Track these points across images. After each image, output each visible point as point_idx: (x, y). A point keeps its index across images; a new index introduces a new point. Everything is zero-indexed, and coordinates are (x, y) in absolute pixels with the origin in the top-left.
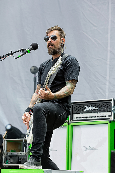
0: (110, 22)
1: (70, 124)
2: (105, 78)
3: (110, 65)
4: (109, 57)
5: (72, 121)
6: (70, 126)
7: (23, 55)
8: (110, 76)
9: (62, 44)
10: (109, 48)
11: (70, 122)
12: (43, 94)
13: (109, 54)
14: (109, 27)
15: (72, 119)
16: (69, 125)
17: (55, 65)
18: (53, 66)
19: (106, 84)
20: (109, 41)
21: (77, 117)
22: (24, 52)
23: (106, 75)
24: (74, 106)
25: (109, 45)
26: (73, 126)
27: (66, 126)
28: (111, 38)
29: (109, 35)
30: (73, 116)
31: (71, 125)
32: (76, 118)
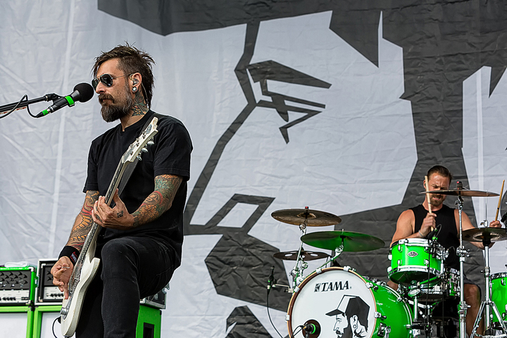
0: (63, 121)
1: (37, 309)
2: (47, 229)
3: (59, 204)
4: (57, 188)
5: (41, 301)
6: (36, 312)
7: (55, 109)
8: (57, 225)
9: (134, 89)
10: (58, 171)
11: (36, 304)
12: (104, 214)
13: (58, 181)
14: (62, 130)
15: (42, 298)
16: (33, 310)
17: (141, 140)
18: (136, 142)
19: (48, 241)
20: (59, 158)
21: (54, 293)
22: (58, 102)
23: (50, 223)
24: (46, 268)
25: (59, 165)
26: (42, 313)
27: (26, 312)
28: (64, 151)
29: (60, 145)
30: (45, 290)
31: (39, 312)
32: (52, 295)
